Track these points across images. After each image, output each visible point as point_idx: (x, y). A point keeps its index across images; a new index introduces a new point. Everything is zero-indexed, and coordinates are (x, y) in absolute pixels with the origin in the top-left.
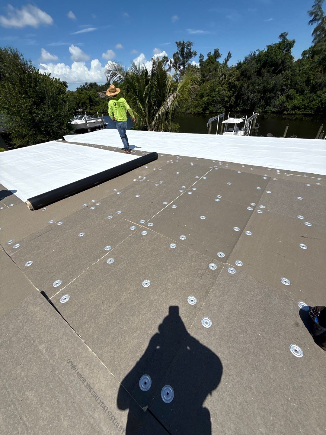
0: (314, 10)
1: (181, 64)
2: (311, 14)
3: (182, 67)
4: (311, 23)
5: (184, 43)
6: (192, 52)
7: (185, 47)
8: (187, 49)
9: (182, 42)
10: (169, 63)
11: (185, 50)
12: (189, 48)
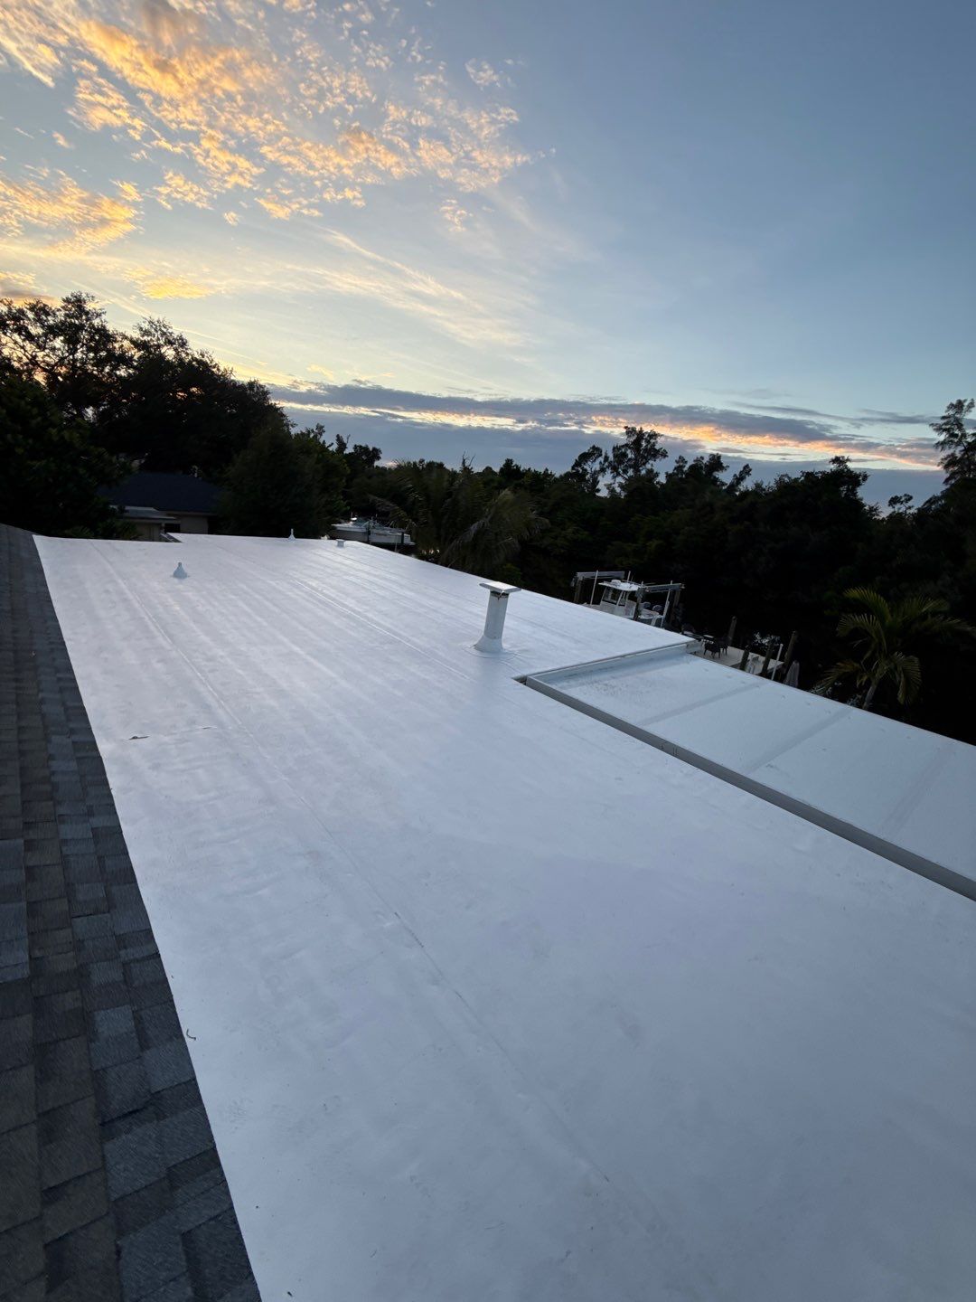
0: (946, 424)
1: (631, 467)
2: (939, 429)
3: (631, 472)
4: (940, 448)
5: (641, 431)
6: (658, 451)
7: (643, 439)
8: (648, 442)
9: (638, 429)
10: (601, 459)
11: (644, 444)
12: (652, 441)
